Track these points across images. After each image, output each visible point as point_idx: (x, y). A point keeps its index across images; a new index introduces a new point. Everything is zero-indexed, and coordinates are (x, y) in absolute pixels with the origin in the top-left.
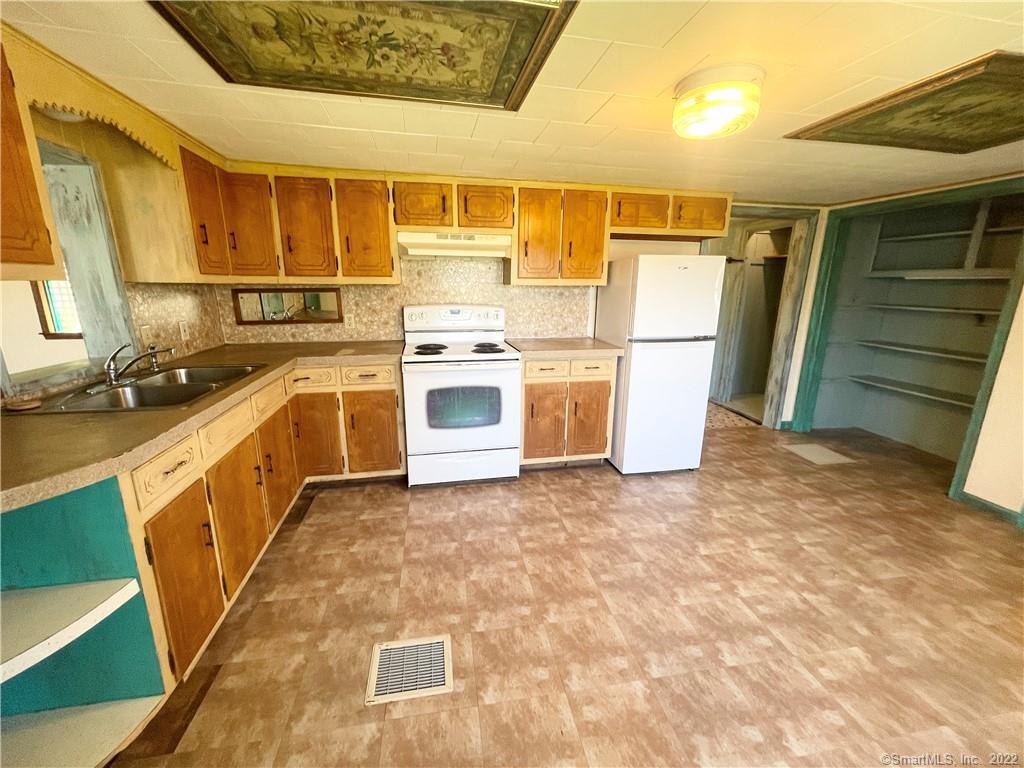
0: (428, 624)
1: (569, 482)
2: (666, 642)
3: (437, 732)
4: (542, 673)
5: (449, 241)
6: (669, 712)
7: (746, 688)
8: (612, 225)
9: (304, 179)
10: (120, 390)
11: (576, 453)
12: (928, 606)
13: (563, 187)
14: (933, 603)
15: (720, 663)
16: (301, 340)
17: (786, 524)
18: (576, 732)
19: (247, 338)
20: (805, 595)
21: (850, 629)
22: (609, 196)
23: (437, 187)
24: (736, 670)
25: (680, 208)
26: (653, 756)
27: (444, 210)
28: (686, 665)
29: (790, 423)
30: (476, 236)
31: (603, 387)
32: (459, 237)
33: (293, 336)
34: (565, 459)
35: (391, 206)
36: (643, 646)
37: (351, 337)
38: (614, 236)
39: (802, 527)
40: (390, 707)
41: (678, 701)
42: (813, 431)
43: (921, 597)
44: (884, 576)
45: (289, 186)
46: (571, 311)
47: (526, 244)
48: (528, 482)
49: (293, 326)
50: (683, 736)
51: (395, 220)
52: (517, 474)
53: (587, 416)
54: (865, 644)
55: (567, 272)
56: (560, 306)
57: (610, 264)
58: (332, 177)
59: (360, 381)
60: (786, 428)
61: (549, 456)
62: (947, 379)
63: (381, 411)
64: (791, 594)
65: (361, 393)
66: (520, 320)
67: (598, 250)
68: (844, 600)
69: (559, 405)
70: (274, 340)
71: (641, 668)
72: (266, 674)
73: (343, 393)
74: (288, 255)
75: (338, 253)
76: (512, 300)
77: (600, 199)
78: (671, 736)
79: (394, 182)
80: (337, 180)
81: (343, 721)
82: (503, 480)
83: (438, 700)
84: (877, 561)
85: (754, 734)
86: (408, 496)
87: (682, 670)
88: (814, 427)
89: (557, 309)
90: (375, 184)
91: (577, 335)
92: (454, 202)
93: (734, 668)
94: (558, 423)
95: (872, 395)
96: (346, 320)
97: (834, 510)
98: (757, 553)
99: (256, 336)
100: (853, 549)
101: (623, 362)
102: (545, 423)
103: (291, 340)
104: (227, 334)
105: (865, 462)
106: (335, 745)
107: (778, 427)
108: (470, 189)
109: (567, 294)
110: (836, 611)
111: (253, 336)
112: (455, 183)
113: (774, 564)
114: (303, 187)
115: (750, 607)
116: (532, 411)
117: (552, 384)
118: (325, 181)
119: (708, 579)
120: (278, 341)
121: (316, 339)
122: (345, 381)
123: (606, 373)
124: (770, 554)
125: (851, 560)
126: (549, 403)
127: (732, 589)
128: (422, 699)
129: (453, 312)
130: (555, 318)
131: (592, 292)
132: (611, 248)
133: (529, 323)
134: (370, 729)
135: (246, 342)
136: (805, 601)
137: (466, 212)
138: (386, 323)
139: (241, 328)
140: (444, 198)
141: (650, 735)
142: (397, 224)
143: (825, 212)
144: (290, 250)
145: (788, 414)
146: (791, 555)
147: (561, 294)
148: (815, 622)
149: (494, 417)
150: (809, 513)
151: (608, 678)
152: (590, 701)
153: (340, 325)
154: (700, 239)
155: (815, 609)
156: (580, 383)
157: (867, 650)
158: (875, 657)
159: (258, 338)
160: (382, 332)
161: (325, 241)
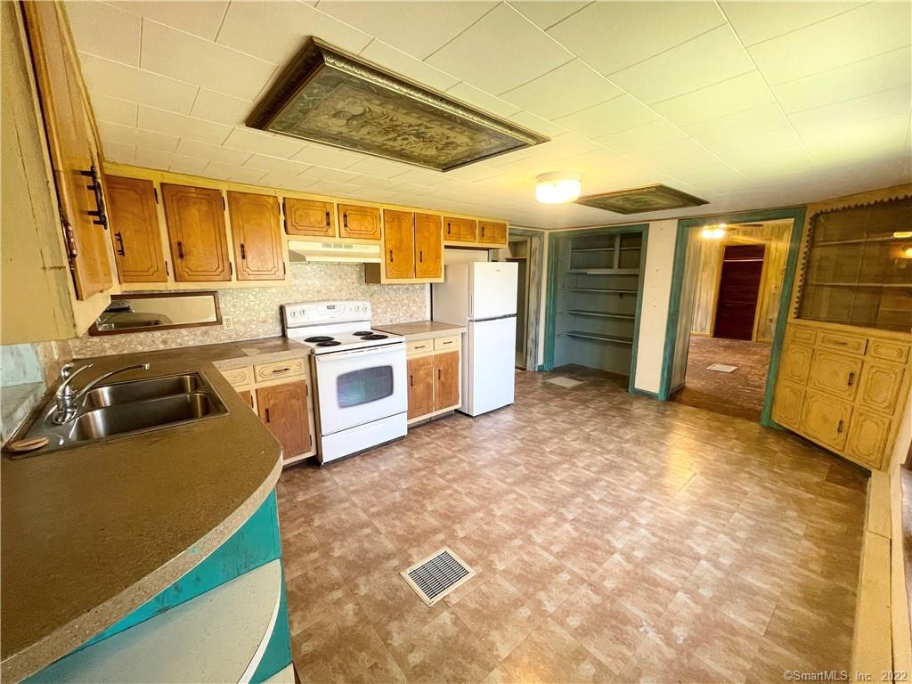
0: (426, 547)
1: (441, 431)
2: (565, 500)
3: (487, 597)
4: (517, 542)
5: (332, 249)
6: (588, 531)
7: (610, 506)
8: (445, 239)
9: (196, 188)
10: (89, 413)
11: (441, 408)
12: (649, 445)
13: (413, 210)
14: (651, 443)
15: (593, 500)
16: (174, 346)
17: (576, 424)
18: (555, 560)
19: (103, 350)
20: (605, 456)
21: (630, 465)
22: (442, 218)
23: (321, 205)
24: (601, 501)
25: (483, 228)
26: (595, 552)
27: (328, 224)
28: (580, 508)
29: (542, 366)
30: (354, 246)
31: (454, 356)
32: (340, 246)
33: (165, 342)
34: (434, 414)
35: (282, 217)
36: (555, 507)
37: (230, 337)
38: (446, 247)
39: (583, 423)
40: (446, 599)
41: (588, 525)
42: (555, 369)
43: (645, 442)
44: (628, 437)
45: (177, 195)
46: (414, 301)
47: (391, 252)
48: (413, 437)
49: (164, 332)
50: (601, 538)
51: (286, 231)
52: (406, 433)
53: (447, 379)
54: (638, 469)
55: (419, 274)
56: (407, 298)
57: (445, 266)
58: (224, 189)
59: (273, 377)
60: (541, 370)
61: (424, 414)
62: (611, 329)
63: (293, 401)
64: (600, 458)
65: (274, 388)
66: (379, 311)
67: (438, 257)
68: (621, 452)
69: (429, 374)
70: (140, 349)
71: (563, 519)
72: (333, 628)
73: (256, 391)
74: (178, 261)
75: (232, 259)
76: (372, 295)
77: (436, 219)
78: (596, 540)
79: (284, 198)
80: (229, 192)
81: (424, 621)
82: (395, 440)
83: (472, 582)
84: (621, 431)
85: (625, 524)
86: (325, 473)
87: (580, 511)
88: (555, 366)
89: (406, 301)
90: (268, 199)
91: (420, 319)
92: (335, 217)
93: (600, 500)
94: (429, 386)
95: (577, 342)
96: (224, 323)
97: (590, 411)
98: (573, 443)
99: (117, 346)
100: (609, 428)
101: (466, 337)
102: (420, 388)
103: (162, 347)
104: (75, 347)
105: (587, 382)
106: (431, 636)
107: (537, 370)
108: (348, 207)
109: (411, 289)
110: (621, 459)
111: (113, 347)
112: (335, 202)
113: (583, 447)
114: (194, 195)
115: (588, 470)
116: (412, 382)
117: (423, 358)
118: (218, 191)
119: (560, 463)
120: (146, 350)
121: (191, 344)
122: (259, 378)
123: (456, 346)
124: (578, 442)
125: (611, 433)
126: (422, 373)
127: (574, 465)
128: (462, 586)
129: (328, 307)
130: (404, 308)
131: (428, 287)
132: (447, 256)
133: (385, 313)
134: (446, 617)
135: (103, 354)
136: (607, 459)
137: (346, 226)
138: (265, 322)
139: (96, 339)
140: (328, 214)
141: (587, 544)
142: (287, 233)
143: (547, 232)
144: (181, 256)
145: (541, 362)
146: (587, 439)
147: (408, 289)
148: (615, 467)
149: (389, 391)
150: (582, 415)
151: (551, 529)
152: (552, 544)
153: (218, 327)
154: (488, 249)
155: (613, 461)
156: (440, 355)
157: (641, 472)
158: (646, 474)
159: (120, 349)
160: (260, 330)
161: (219, 248)
